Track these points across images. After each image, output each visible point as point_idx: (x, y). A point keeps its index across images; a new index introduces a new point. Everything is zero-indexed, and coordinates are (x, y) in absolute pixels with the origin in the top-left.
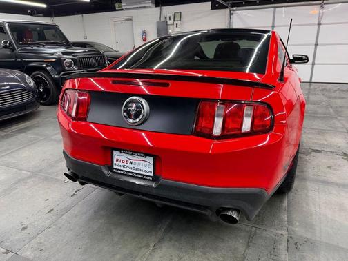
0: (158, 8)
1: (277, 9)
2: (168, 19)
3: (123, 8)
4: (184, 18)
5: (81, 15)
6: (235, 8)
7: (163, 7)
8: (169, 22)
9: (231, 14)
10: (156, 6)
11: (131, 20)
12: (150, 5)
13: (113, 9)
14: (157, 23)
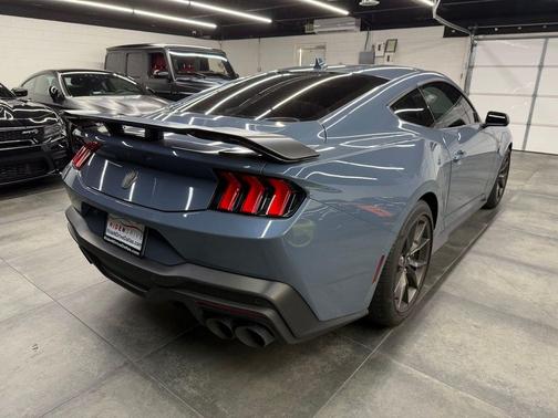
0: (365, 33)
1: (551, 40)
2: (376, 49)
3: (315, 31)
4: (401, 49)
5: (257, 40)
6: (481, 37)
7: (371, 32)
8: (378, 53)
9: (473, 45)
10: (362, 30)
11: (324, 47)
12: (353, 28)
13: (302, 32)
14: (361, 54)
